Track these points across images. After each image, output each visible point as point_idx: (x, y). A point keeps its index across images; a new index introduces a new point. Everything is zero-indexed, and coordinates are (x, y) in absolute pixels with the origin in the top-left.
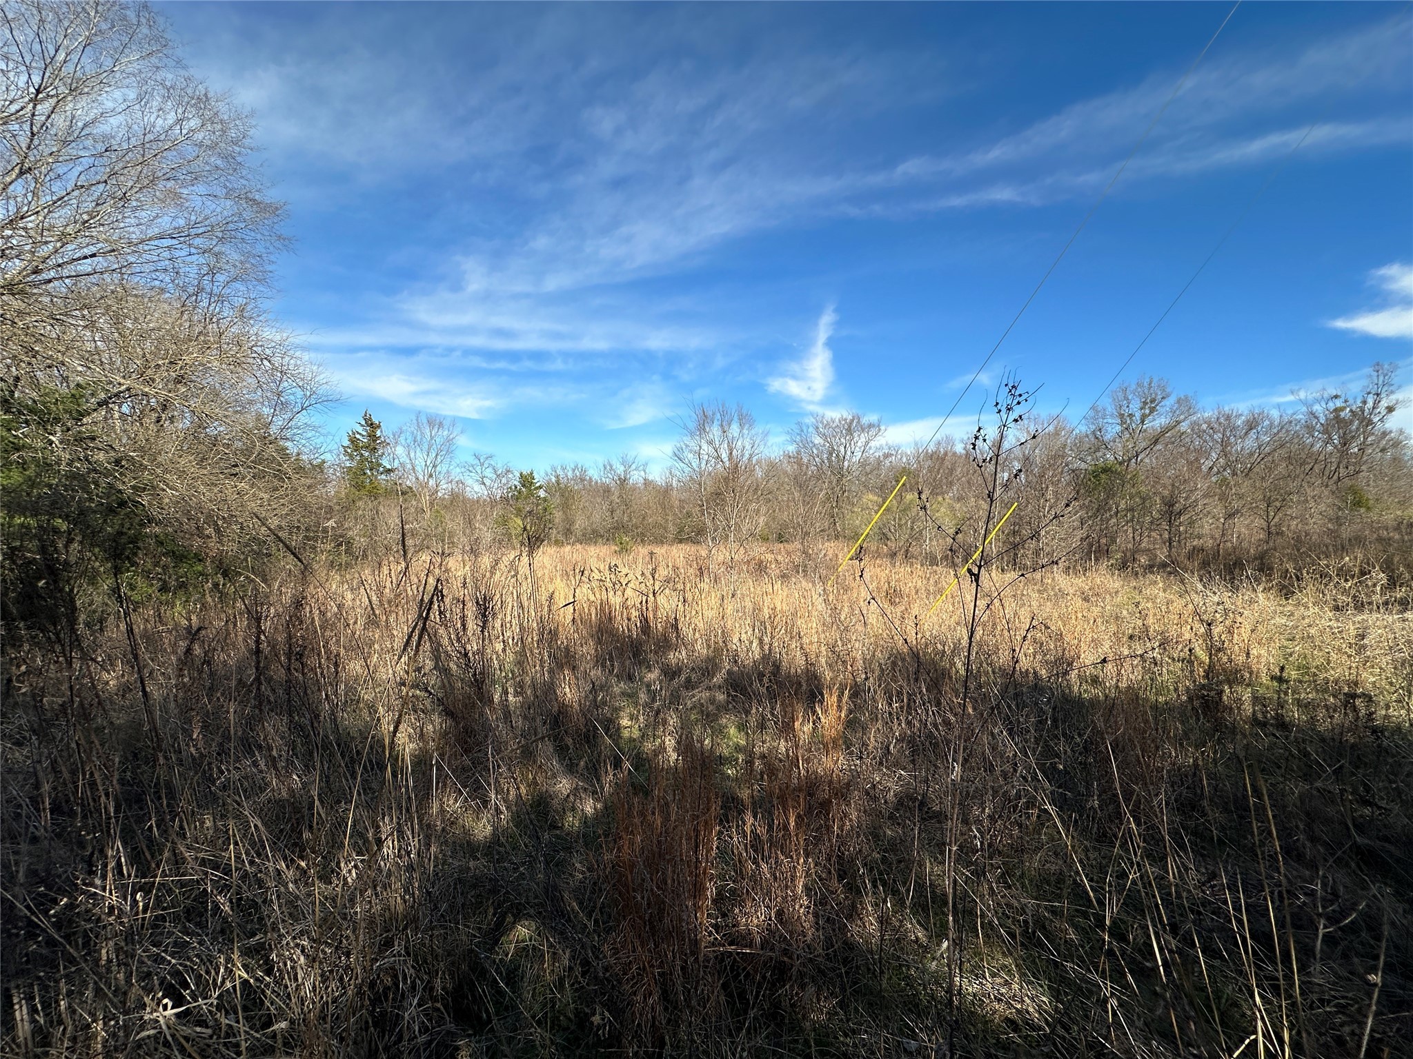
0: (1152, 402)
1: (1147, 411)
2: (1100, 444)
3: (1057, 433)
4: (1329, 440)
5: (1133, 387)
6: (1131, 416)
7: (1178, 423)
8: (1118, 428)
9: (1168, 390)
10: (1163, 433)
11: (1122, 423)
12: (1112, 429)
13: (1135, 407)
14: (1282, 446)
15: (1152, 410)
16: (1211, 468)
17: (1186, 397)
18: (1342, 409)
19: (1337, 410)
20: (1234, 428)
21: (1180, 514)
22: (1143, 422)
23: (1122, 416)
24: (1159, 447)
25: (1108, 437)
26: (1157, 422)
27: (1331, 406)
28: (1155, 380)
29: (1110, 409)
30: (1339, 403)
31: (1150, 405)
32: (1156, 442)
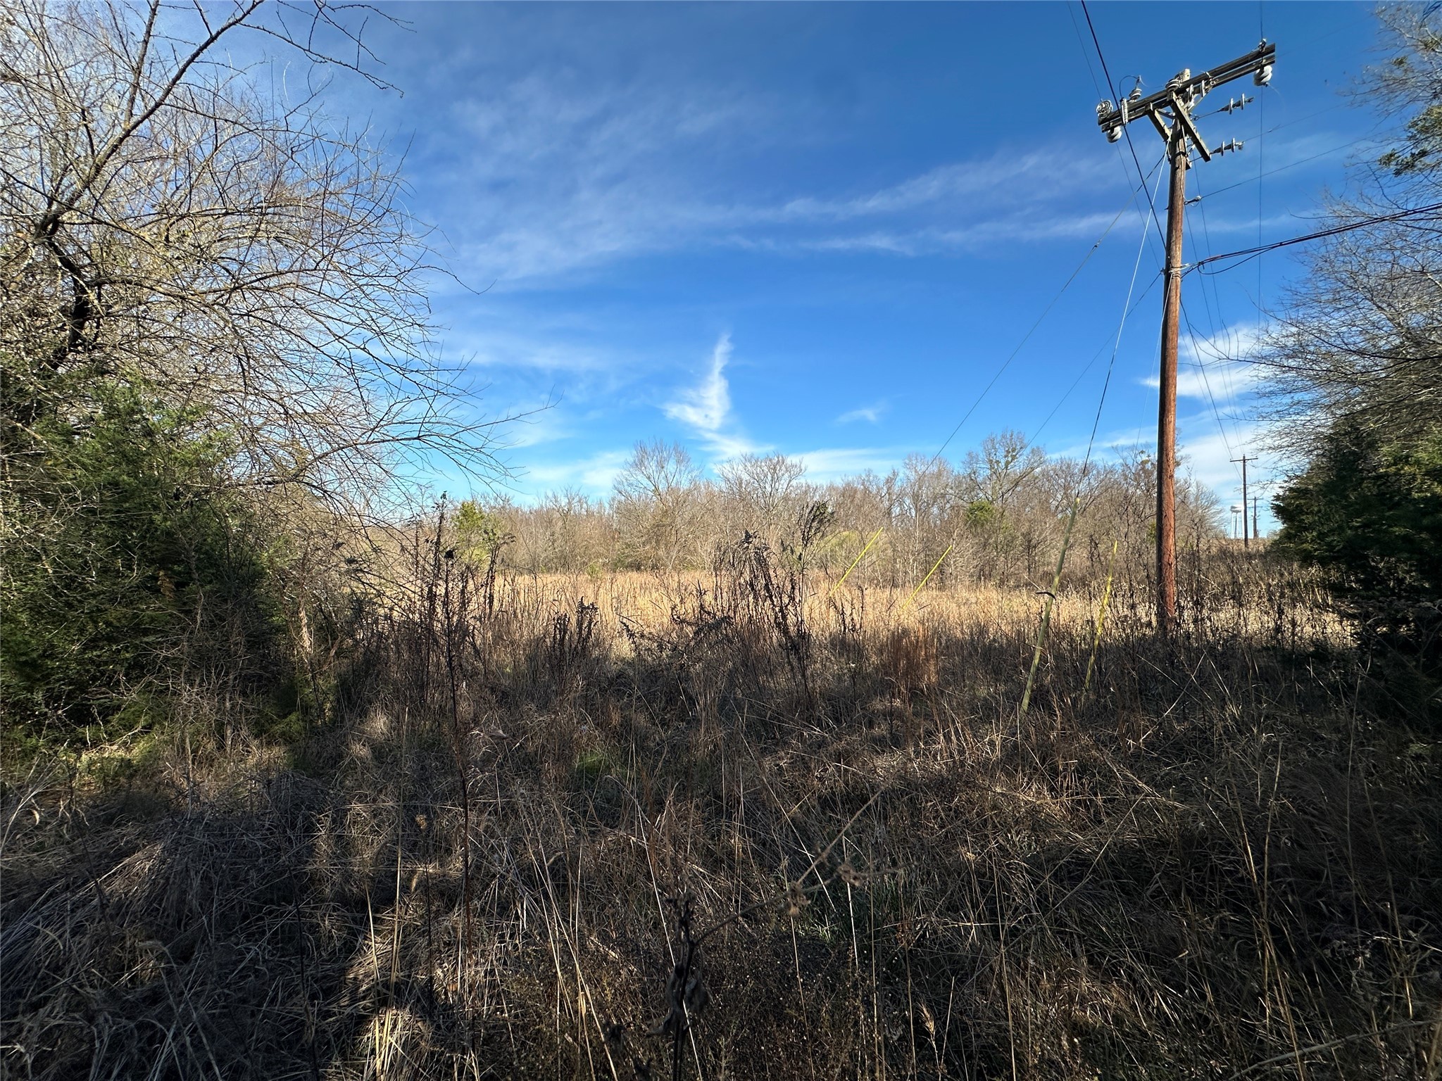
0: (1013, 451)
1: (1010, 459)
2: (974, 486)
3: (940, 474)
4: (1138, 486)
5: (999, 438)
6: (998, 462)
7: (1033, 469)
8: (989, 472)
9: (1025, 442)
10: (1022, 477)
11: (992, 468)
12: (984, 472)
13: (1000, 455)
14: (1106, 490)
15: (1014, 458)
16: (1057, 507)
17: (1038, 448)
18: (1147, 462)
19: (1143, 463)
20: (1072, 475)
21: (1035, 547)
22: (1006, 467)
23: (991, 461)
24: (1019, 489)
25: (980, 479)
26: (1018, 467)
27: (1139, 459)
28: (1015, 434)
29: (982, 456)
30: (1144, 458)
31: (1012, 453)
32: (1016, 485)
